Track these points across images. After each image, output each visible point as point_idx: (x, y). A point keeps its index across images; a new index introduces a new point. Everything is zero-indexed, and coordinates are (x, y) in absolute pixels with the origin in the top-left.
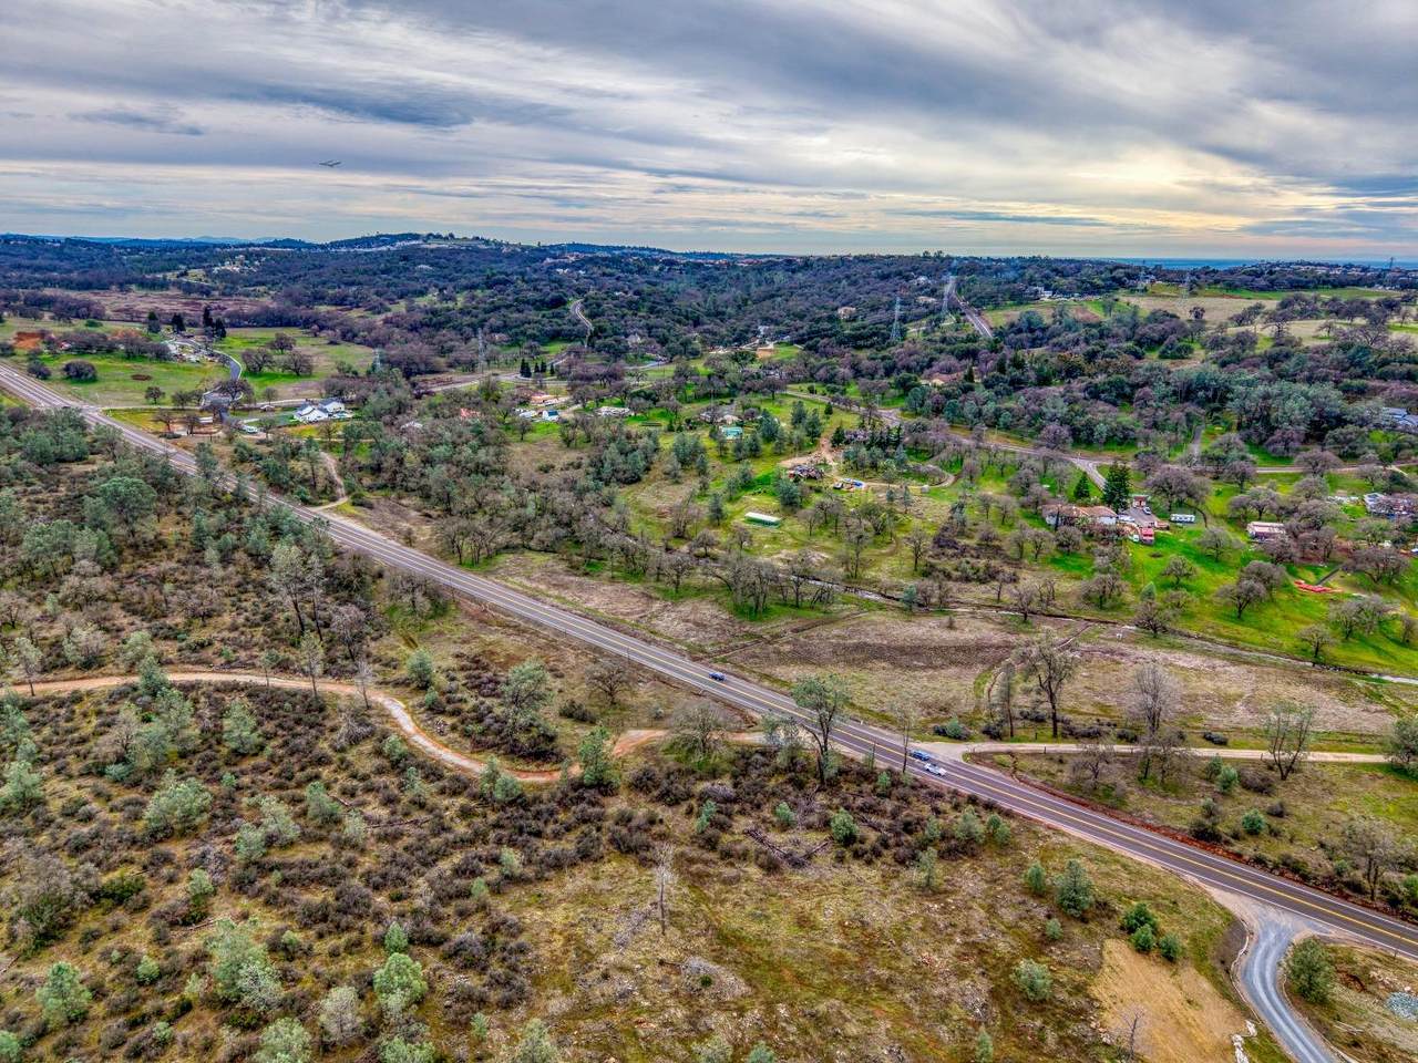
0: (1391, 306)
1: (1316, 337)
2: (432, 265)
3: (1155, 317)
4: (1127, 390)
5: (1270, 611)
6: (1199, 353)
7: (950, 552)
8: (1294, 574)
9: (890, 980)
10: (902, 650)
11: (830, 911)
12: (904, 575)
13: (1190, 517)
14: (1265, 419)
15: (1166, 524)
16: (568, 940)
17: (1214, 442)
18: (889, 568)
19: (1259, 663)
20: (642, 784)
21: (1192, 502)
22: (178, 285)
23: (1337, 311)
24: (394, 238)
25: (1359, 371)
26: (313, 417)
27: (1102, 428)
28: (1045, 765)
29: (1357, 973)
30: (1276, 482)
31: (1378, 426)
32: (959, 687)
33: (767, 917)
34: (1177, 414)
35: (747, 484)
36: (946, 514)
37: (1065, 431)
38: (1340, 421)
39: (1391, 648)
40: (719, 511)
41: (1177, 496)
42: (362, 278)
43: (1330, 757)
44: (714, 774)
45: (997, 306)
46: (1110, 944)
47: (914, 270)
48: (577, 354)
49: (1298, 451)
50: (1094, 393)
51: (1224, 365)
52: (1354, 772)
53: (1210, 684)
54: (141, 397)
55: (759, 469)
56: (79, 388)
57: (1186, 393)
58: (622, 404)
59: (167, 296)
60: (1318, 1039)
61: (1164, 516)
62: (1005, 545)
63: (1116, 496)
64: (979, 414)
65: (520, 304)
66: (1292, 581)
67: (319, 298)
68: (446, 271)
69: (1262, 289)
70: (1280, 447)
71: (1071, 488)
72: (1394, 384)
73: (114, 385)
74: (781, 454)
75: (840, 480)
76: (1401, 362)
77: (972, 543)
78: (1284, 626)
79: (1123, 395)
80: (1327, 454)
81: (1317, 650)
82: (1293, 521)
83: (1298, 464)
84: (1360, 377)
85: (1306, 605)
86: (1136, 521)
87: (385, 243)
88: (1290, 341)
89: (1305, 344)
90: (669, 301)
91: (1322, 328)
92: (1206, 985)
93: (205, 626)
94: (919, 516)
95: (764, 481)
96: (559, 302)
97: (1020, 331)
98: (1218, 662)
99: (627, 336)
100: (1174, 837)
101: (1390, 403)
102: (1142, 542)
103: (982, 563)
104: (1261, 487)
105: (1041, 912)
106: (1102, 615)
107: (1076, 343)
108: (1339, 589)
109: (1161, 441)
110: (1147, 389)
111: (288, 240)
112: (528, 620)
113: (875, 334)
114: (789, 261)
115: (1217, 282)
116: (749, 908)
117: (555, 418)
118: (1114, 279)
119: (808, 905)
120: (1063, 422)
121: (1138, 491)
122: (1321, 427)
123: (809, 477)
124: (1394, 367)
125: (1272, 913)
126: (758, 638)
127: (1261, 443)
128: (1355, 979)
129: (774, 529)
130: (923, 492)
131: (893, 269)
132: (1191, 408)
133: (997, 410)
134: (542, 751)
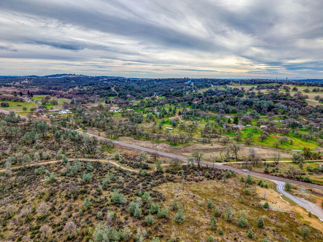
0: (278, 87)
1: (266, 93)
2: (75, 81)
3: (235, 89)
4: (233, 103)
5: (267, 140)
6: (245, 96)
7: (207, 133)
8: (270, 134)
9: (224, 194)
10: (204, 150)
11: (210, 186)
12: (200, 137)
13: (250, 125)
14: (260, 108)
15: (246, 127)
16: (168, 193)
17: (251, 112)
18: (197, 136)
19: (267, 149)
20: (167, 171)
21: (250, 123)
22: (14, 86)
23: (268, 88)
24: (61, 75)
25: (275, 98)
26: (63, 113)
27: (231, 110)
28: (237, 165)
29: (295, 187)
30: (264, 118)
31: (280, 108)
32: (217, 155)
33: (200, 188)
34: (244, 107)
35: (164, 123)
36: (205, 127)
37: (224, 110)
38: (273, 107)
39: (289, 145)
40: (161, 127)
41: (246, 122)
42: (59, 84)
43: (283, 161)
44: (180, 169)
45: (203, 88)
46: (256, 187)
47: (184, 81)
48: (117, 99)
49: (267, 113)
50: (227, 103)
51: (250, 98)
52: (287, 163)
53: (260, 152)
54: (22, 110)
55: (166, 120)
56: (5, 108)
57: (245, 103)
58: (131, 109)
59: (12, 88)
60: (291, 195)
61: (245, 125)
62: (217, 131)
63: (236, 122)
64: (206, 108)
65: (100, 89)
66: (270, 135)
67: (51, 88)
68: (78, 82)
69: (253, 84)
70: (263, 112)
71: (227, 121)
72: (282, 100)
73: (13, 107)
74: (168, 117)
75: (182, 121)
76: (282, 96)
77: (211, 131)
78: (270, 143)
79: (233, 104)
80: (272, 113)
81: (277, 146)
82: (268, 125)
83: (267, 115)
84: (275, 99)
85: (273, 139)
86: (240, 126)
87: (59, 76)
88: (261, 93)
89: (264, 94)
90: (133, 88)
91: (267, 91)
92: (273, 190)
93: (67, 151)
94: (200, 127)
95: (167, 122)
96: (109, 88)
97: (209, 93)
98: (260, 149)
99: (126, 95)
100: (261, 173)
101: (282, 104)
102: (242, 130)
103: (214, 135)
104: (262, 119)
105: (244, 184)
106: (238, 142)
107: (221, 94)
108: (278, 136)
109: (241, 112)
110: (237, 102)
111: (33, 76)
112: (131, 148)
113: (179, 94)
114: (156, 80)
115: (245, 83)
116: (196, 187)
117: (117, 111)
118: (225, 82)
119: (206, 186)
120: (223, 109)
121: (240, 121)
122: (270, 109)
123: (176, 121)
124: (281, 97)
125: (280, 182)
126: (177, 149)
127: (260, 112)
128: (295, 188)
129: (172, 130)
130: (199, 123)
131: (179, 81)
132: (246, 106)
133: (210, 107)
134: (147, 168)
